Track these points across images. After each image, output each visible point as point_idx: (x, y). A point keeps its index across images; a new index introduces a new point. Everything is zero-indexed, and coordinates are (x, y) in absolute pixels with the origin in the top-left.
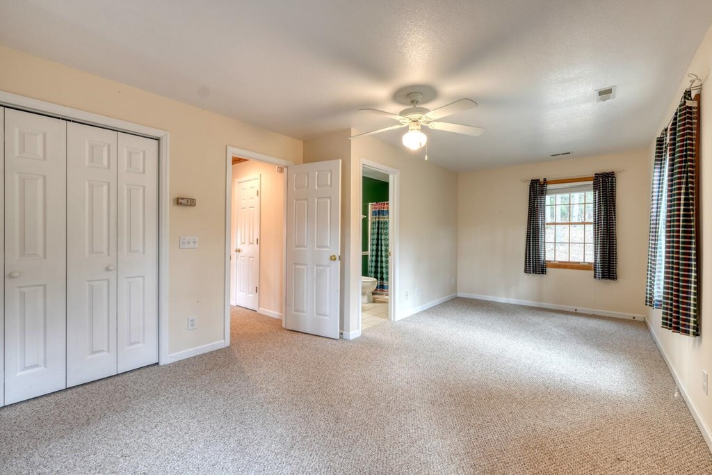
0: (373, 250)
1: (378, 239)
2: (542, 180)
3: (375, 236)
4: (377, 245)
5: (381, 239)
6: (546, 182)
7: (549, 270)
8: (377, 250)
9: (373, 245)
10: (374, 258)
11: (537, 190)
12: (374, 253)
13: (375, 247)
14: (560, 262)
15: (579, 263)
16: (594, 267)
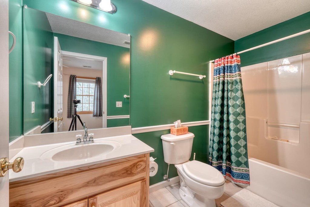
0: (215, 120)
1: (222, 106)
3: (219, 102)
4: (222, 113)
5: (228, 106)
8: (221, 120)
9: (215, 113)
10: (217, 131)
12: (217, 124)
13: (218, 116)
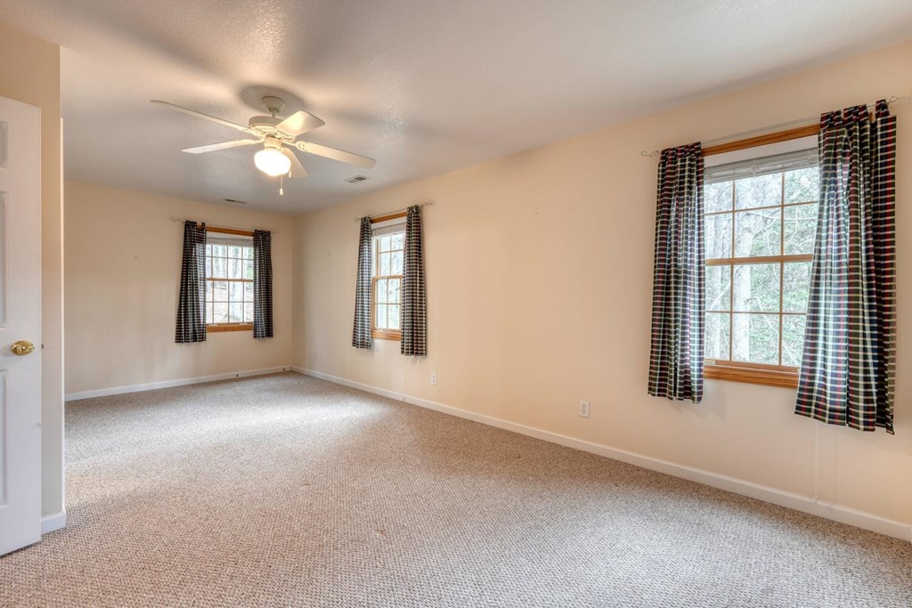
2: (199, 224)
6: (203, 228)
7: (208, 335)
11: (194, 235)
14: (218, 324)
15: (238, 323)
16: (253, 327)
